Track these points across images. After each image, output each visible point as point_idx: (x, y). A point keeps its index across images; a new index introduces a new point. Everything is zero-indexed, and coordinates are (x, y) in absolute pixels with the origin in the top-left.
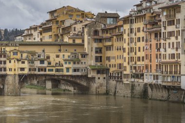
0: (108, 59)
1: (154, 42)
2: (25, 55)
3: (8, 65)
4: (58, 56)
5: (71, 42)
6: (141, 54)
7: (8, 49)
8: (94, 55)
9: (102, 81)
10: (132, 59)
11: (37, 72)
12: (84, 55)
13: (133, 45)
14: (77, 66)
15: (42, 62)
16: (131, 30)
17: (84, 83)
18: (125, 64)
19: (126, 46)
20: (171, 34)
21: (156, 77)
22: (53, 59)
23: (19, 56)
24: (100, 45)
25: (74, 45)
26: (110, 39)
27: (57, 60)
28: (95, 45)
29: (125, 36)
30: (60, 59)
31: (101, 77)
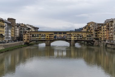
0: (99, 36)
1: (108, 31)
2: (76, 35)
3: (72, 38)
4: (85, 35)
5: (90, 31)
6: (105, 35)
7: (72, 33)
8: (95, 35)
10: (103, 36)
11: (79, 39)
12: (92, 35)
13: (104, 32)
14: (90, 38)
15: (81, 37)
16: (103, 28)
17: (92, 42)
18: (102, 37)
19: (102, 32)
20: (111, 29)
21: (108, 41)
22: (84, 36)
23: (74, 35)
24: (97, 32)
25: (91, 32)
26: (99, 30)
27: (85, 36)
28: (95, 32)
29: (102, 30)
30: (86, 36)
31: (97, 41)
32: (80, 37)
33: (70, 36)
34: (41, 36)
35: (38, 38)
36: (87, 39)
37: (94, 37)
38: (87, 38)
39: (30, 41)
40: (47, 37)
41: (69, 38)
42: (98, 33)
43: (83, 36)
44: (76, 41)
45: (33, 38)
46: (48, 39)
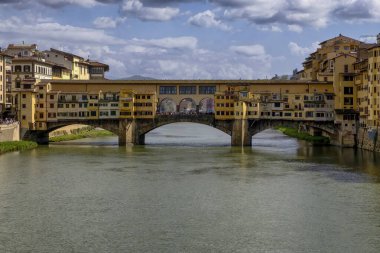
0: (359, 100)
3: (236, 108)
4: (297, 98)
5: (322, 80)
7: (236, 89)
8: (342, 95)
9: (350, 128)
11: (271, 117)
12: (331, 96)
14: (320, 109)
15: (277, 105)
18: (369, 108)
19: (370, 84)
22: (292, 101)
25: (325, 83)
26: (359, 76)
27: (297, 102)
28: (344, 84)
30: (301, 101)
31: (350, 123)
32: (272, 107)
33: (230, 101)
34: (96, 101)
35: (83, 109)
36: (309, 114)
37: (339, 104)
38: (307, 109)
39: (48, 123)
40: (126, 105)
41: (225, 109)
42: (355, 90)
43: (286, 100)
44: (255, 125)
45: (61, 110)
46: (128, 113)
